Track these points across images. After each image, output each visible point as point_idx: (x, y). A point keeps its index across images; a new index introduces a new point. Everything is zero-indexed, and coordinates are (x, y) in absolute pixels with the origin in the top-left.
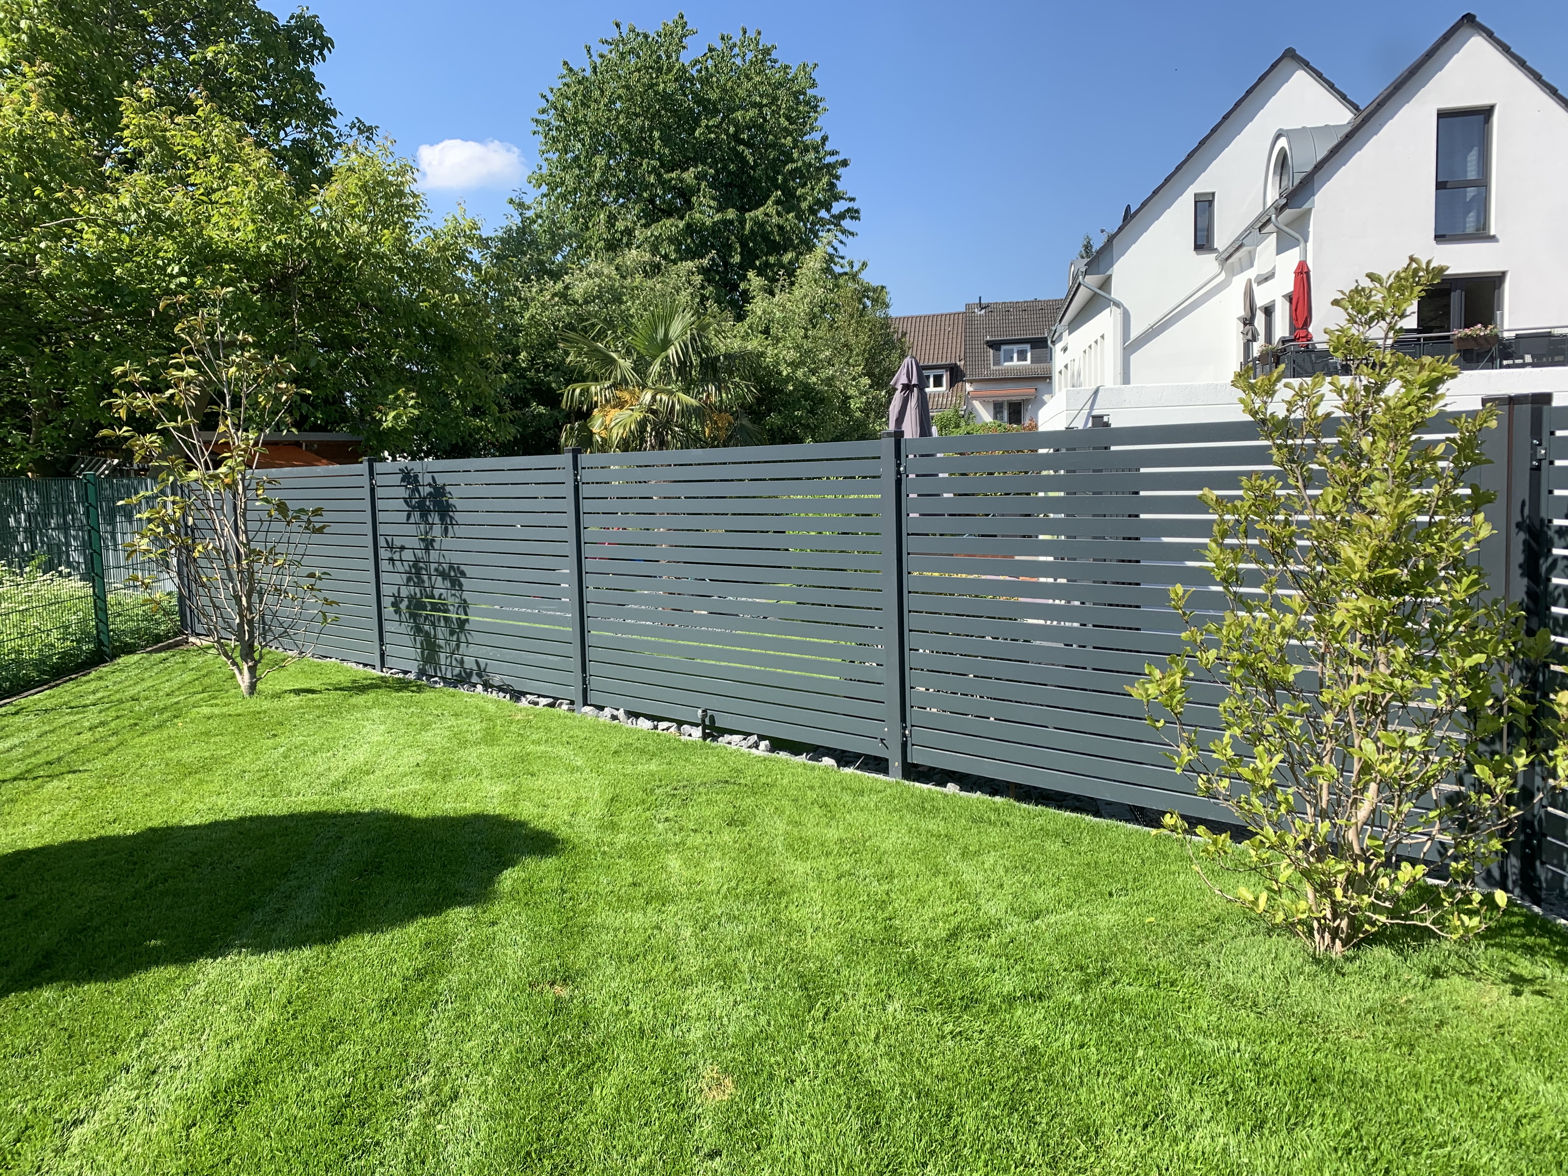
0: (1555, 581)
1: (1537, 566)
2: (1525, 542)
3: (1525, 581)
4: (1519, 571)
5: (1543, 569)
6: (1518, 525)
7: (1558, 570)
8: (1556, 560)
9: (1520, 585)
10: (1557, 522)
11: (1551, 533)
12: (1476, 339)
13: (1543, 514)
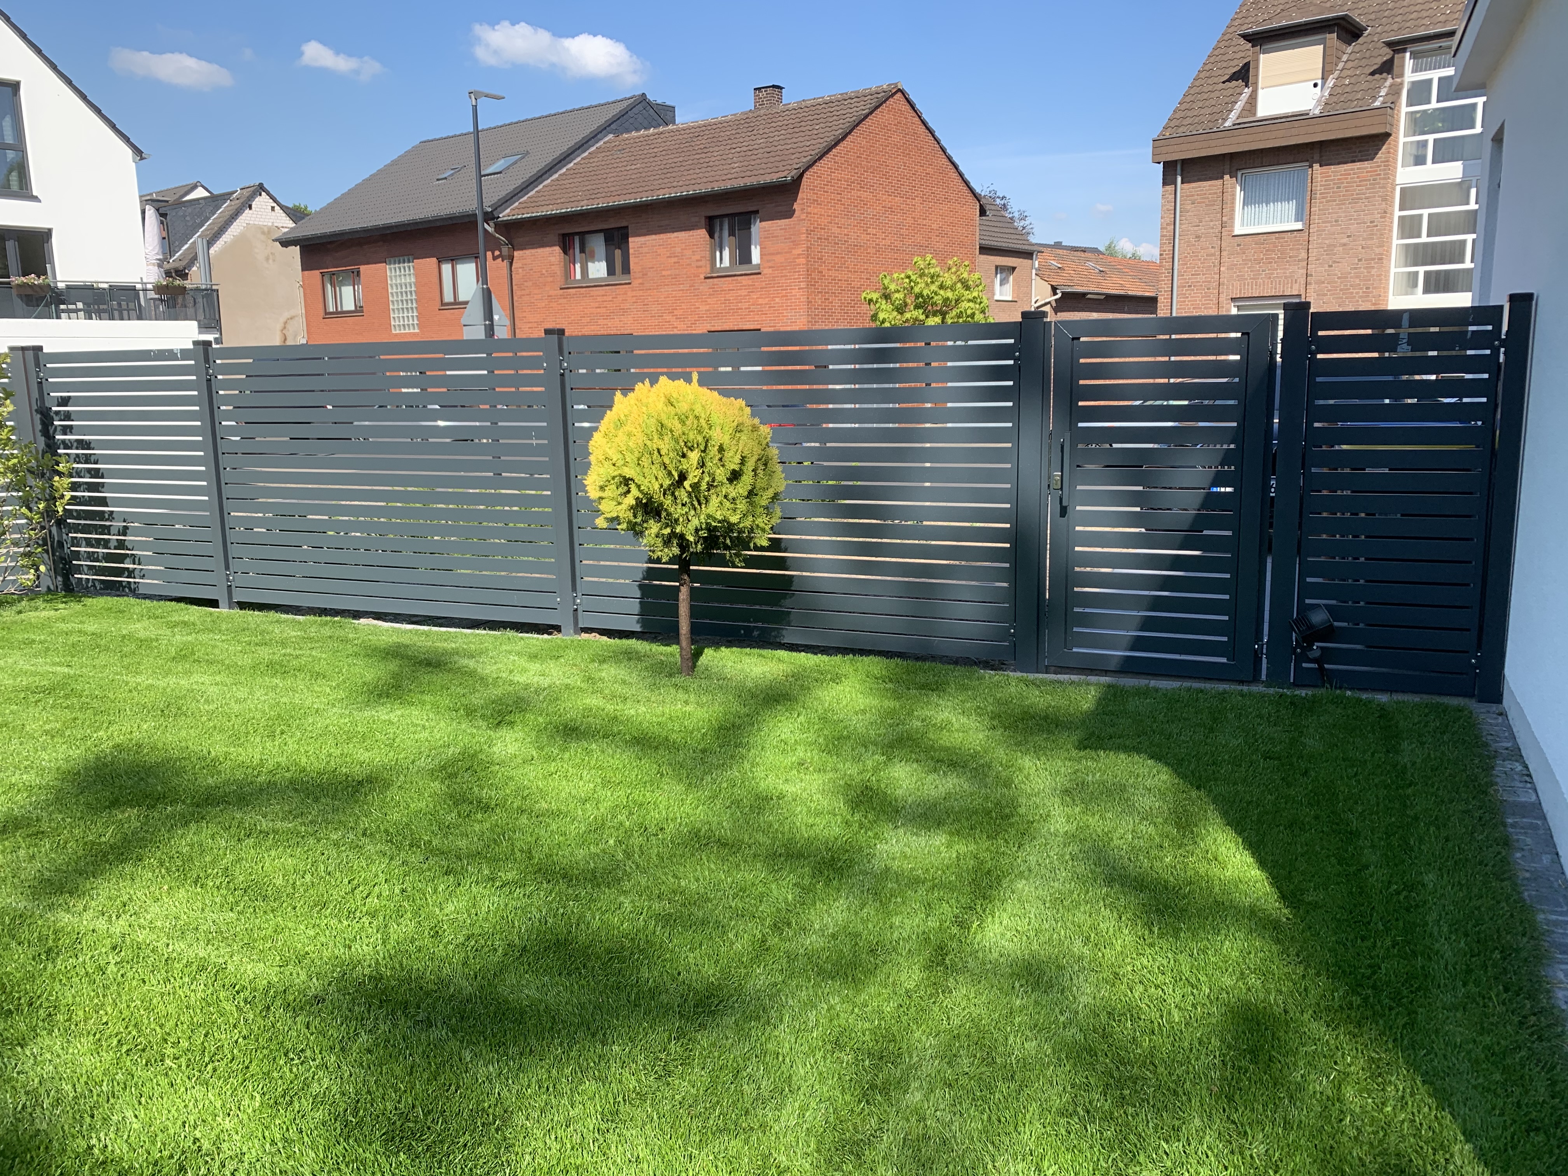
0: (57, 437)
1: (48, 431)
2: (41, 419)
3: (43, 438)
4: (40, 434)
5: (51, 432)
6: (36, 411)
7: (58, 432)
8: (56, 427)
9: (41, 441)
10: (54, 409)
11: (52, 414)
12: (32, 286)
13: (47, 405)
